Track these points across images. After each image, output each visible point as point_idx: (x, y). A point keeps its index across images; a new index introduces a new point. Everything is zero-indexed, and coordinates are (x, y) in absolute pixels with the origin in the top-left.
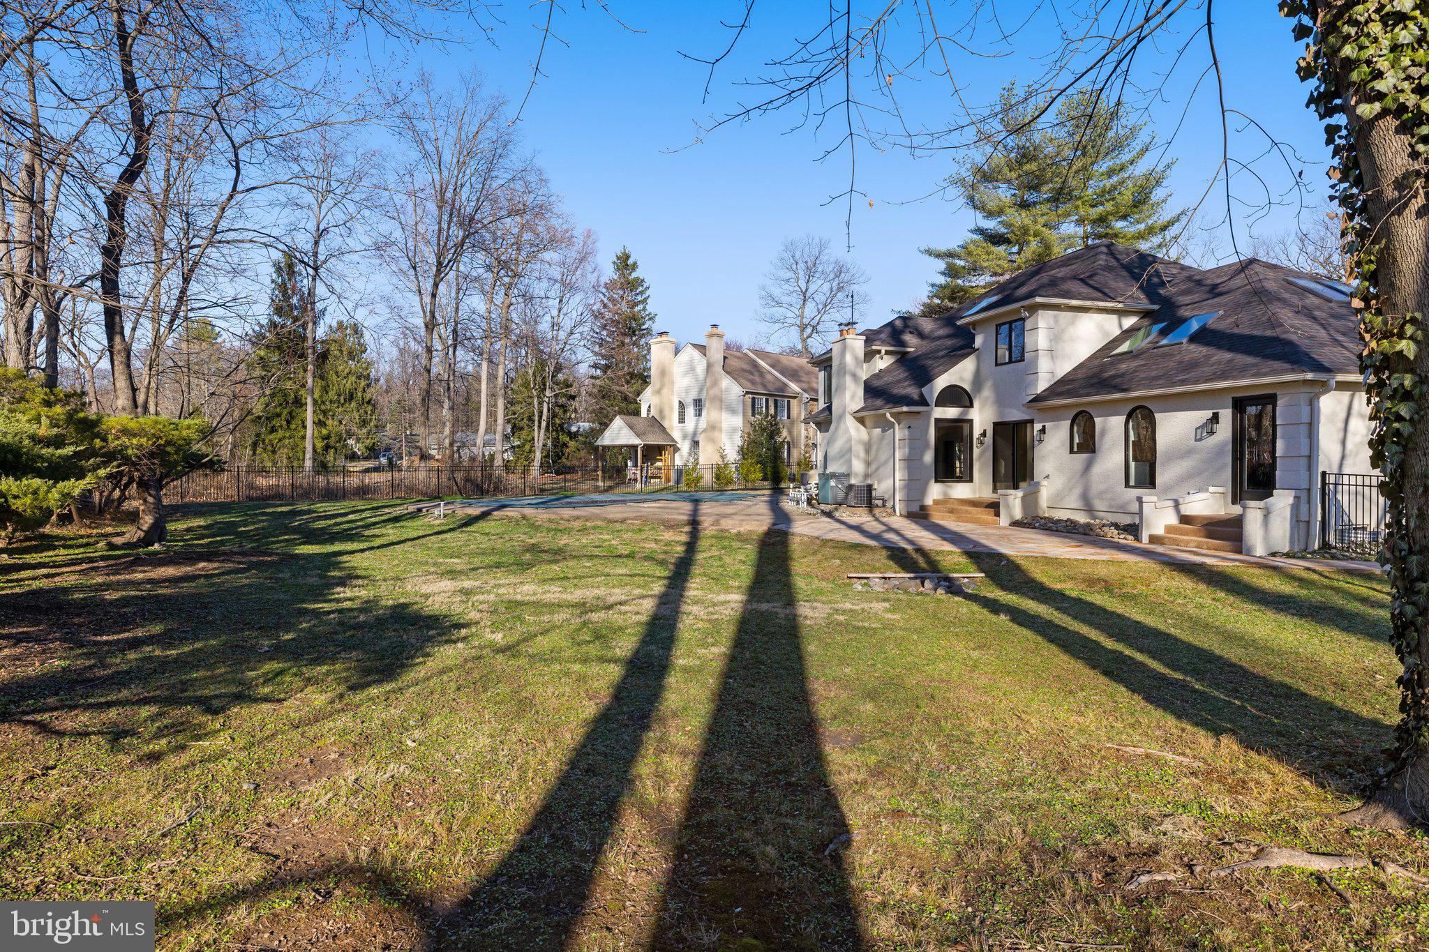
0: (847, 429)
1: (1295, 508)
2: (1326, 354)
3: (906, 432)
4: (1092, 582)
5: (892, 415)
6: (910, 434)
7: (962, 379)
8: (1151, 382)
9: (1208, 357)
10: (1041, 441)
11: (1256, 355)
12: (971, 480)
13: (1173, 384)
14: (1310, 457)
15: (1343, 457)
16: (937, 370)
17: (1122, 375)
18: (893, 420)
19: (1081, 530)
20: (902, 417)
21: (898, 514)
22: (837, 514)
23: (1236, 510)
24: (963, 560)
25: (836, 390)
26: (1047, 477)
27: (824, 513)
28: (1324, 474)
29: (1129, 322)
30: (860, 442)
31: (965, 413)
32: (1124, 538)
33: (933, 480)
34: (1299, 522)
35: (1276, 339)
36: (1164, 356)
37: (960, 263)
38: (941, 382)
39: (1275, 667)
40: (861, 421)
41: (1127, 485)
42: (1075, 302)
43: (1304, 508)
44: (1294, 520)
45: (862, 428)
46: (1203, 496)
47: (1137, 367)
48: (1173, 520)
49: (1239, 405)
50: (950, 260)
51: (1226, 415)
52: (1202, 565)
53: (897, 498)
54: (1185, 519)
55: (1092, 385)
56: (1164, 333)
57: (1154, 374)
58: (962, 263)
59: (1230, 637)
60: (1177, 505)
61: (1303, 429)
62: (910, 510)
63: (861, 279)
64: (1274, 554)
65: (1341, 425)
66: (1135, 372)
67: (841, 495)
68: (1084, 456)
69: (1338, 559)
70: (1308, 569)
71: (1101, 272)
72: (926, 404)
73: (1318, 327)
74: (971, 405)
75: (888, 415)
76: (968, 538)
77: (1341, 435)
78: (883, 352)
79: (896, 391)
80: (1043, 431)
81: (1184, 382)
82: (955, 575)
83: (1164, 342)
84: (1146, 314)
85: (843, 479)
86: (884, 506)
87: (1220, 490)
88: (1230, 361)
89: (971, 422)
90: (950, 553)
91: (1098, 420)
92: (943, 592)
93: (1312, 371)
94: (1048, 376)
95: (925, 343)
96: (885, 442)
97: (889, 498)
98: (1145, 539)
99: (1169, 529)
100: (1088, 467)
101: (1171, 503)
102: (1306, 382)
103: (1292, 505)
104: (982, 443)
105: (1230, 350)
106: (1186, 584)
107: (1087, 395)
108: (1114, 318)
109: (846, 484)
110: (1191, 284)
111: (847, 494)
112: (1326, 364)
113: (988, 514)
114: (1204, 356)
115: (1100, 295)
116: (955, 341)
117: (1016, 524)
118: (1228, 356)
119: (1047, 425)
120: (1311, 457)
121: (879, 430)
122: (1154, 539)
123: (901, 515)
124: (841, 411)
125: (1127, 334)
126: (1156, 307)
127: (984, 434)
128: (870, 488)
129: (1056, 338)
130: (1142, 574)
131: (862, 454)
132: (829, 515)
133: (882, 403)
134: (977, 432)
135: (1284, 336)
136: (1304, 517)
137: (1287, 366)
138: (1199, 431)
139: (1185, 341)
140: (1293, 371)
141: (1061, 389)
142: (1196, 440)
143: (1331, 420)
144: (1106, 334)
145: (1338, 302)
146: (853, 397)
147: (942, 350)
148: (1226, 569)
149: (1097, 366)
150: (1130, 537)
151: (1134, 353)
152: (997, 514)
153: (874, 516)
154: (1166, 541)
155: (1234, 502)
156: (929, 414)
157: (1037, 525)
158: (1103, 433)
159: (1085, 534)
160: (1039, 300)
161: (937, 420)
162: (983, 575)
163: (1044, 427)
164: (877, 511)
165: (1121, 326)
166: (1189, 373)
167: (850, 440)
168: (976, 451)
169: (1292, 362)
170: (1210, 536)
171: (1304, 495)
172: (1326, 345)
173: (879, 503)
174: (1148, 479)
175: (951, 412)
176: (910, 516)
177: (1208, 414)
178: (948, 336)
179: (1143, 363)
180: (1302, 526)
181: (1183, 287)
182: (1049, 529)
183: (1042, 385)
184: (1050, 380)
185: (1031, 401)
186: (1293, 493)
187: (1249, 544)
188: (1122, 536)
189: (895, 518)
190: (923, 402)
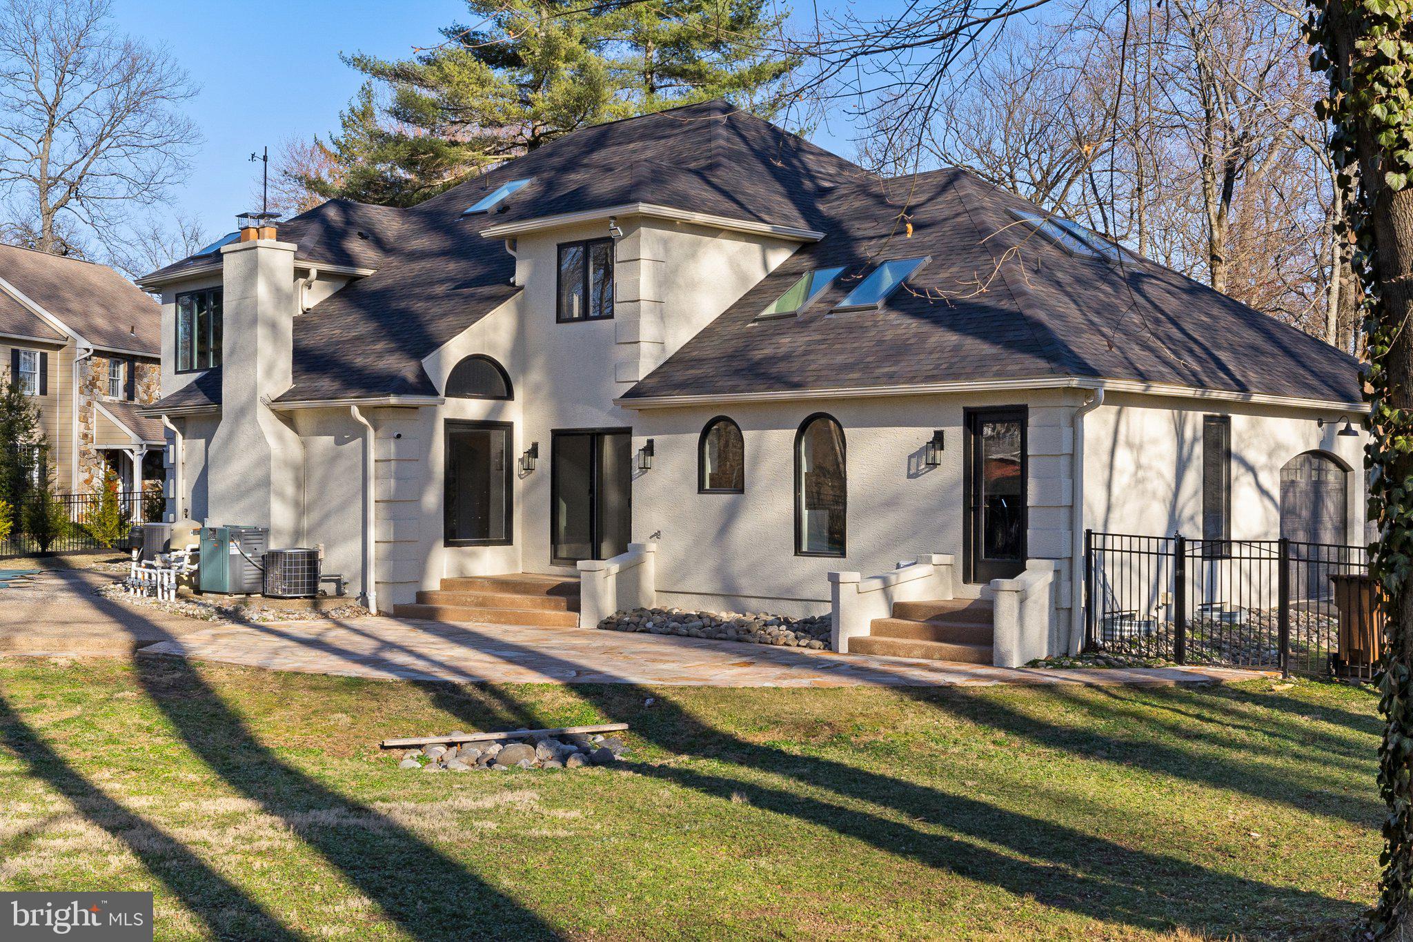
0: (260, 437)
1: (1055, 588)
2: (1089, 346)
3: (392, 446)
4: (811, 728)
5: (364, 411)
6: (398, 451)
7: (492, 346)
8: (837, 374)
9: (922, 338)
10: (645, 469)
11: (995, 342)
12: (509, 541)
13: (876, 381)
14: (1072, 507)
15: (1109, 509)
16: (441, 325)
17: (787, 357)
18: (363, 420)
19: (731, 633)
20: (382, 416)
21: (373, 610)
22: (249, 613)
23: (974, 592)
24: (572, 700)
25: (232, 352)
26: (657, 535)
27: (223, 613)
28: (1089, 533)
29: (779, 258)
30: (286, 464)
31: (498, 410)
32: (808, 646)
33: (442, 543)
34: (1060, 611)
35: (1018, 317)
36: (850, 328)
37: (426, 94)
38: (456, 349)
39: (1142, 836)
40: (288, 419)
41: (798, 551)
42: (699, 218)
43: (1065, 587)
44: (1053, 609)
45: (288, 432)
46: (922, 570)
47: (809, 343)
48: (881, 612)
49: (974, 420)
50: (403, 85)
51: (955, 435)
52: (950, 688)
53: (372, 578)
54: (900, 611)
55: (737, 372)
56: (842, 286)
57: (840, 359)
58: (431, 95)
59: (1062, 801)
60: (886, 588)
61: (1064, 462)
62: (399, 601)
63: (181, 90)
64: (1034, 664)
65: (1105, 458)
66: (806, 353)
67: (250, 574)
68: (723, 499)
69: (1114, 667)
70: (1089, 685)
71: (724, 161)
72: (429, 390)
73: (1066, 299)
74: (510, 396)
75: (355, 411)
76: (551, 658)
77: (1107, 473)
78: (313, 273)
79: (359, 361)
80: (649, 449)
81: (891, 379)
82: (578, 730)
83: (845, 303)
84: (804, 247)
85: (254, 541)
86: (340, 594)
87: (947, 559)
88: (956, 349)
89: (509, 427)
90: (543, 689)
91: (747, 435)
92: (579, 763)
93: (1078, 374)
94: (655, 349)
95: (393, 261)
96: (343, 465)
97: (353, 579)
98: (843, 647)
99: (877, 627)
100: (729, 518)
101: (877, 584)
102: (1069, 390)
103: (1051, 584)
104: (529, 469)
105: (953, 327)
106: (944, 722)
107: (733, 389)
108: (755, 248)
109: (261, 551)
110: (869, 202)
111: (264, 573)
112: (1091, 363)
113: (557, 608)
114: (915, 335)
115: (735, 206)
116: (463, 264)
117: (607, 625)
118: (952, 338)
119: (657, 439)
120: (1074, 507)
121: (329, 440)
122: (856, 646)
123: (379, 613)
124: (244, 397)
125: (779, 280)
126: (820, 235)
127: (533, 452)
128: (312, 559)
129: (667, 280)
130: (876, 709)
131: (290, 490)
132: (235, 616)
133: (336, 385)
134: (519, 449)
135: (1028, 312)
136: (1066, 605)
137: (1042, 364)
138: (914, 461)
139: (880, 304)
140: (1052, 373)
141: (679, 376)
142: (909, 476)
143: (1096, 452)
144: (743, 277)
145: (1082, 257)
146: (269, 371)
147: (441, 282)
148: (987, 692)
149: (737, 337)
150: (817, 643)
151: (800, 318)
152: (575, 607)
153: (326, 616)
154: (876, 648)
155: (966, 580)
156: (432, 412)
157: (650, 625)
158: (756, 459)
159: (739, 640)
160: (643, 208)
161: (449, 423)
162: (625, 726)
163: (650, 442)
164: (328, 606)
165: (765, 265)
166: (896, 363)
167: (265, 460)
168: (518, 484)
169: (1050, 358)
170: (940, 636)
171: (1065, 566)
172: (1082, 331)
173: (330, 588)
174: (835, 542)
175: (473, 408)
176: (400, 613)
177: (927, 433)
178: (443, 253)
179: (819, 337)
180: (1063, 615)
181: (857, 204)
182: (673, 633)
183: (646, 367)
184: (657, 358)
185: (627, 395)
186: (1050, 564)
187: (1002, 650)
188: (803, 642)
189: (369, 617)
190: (425, 386)
